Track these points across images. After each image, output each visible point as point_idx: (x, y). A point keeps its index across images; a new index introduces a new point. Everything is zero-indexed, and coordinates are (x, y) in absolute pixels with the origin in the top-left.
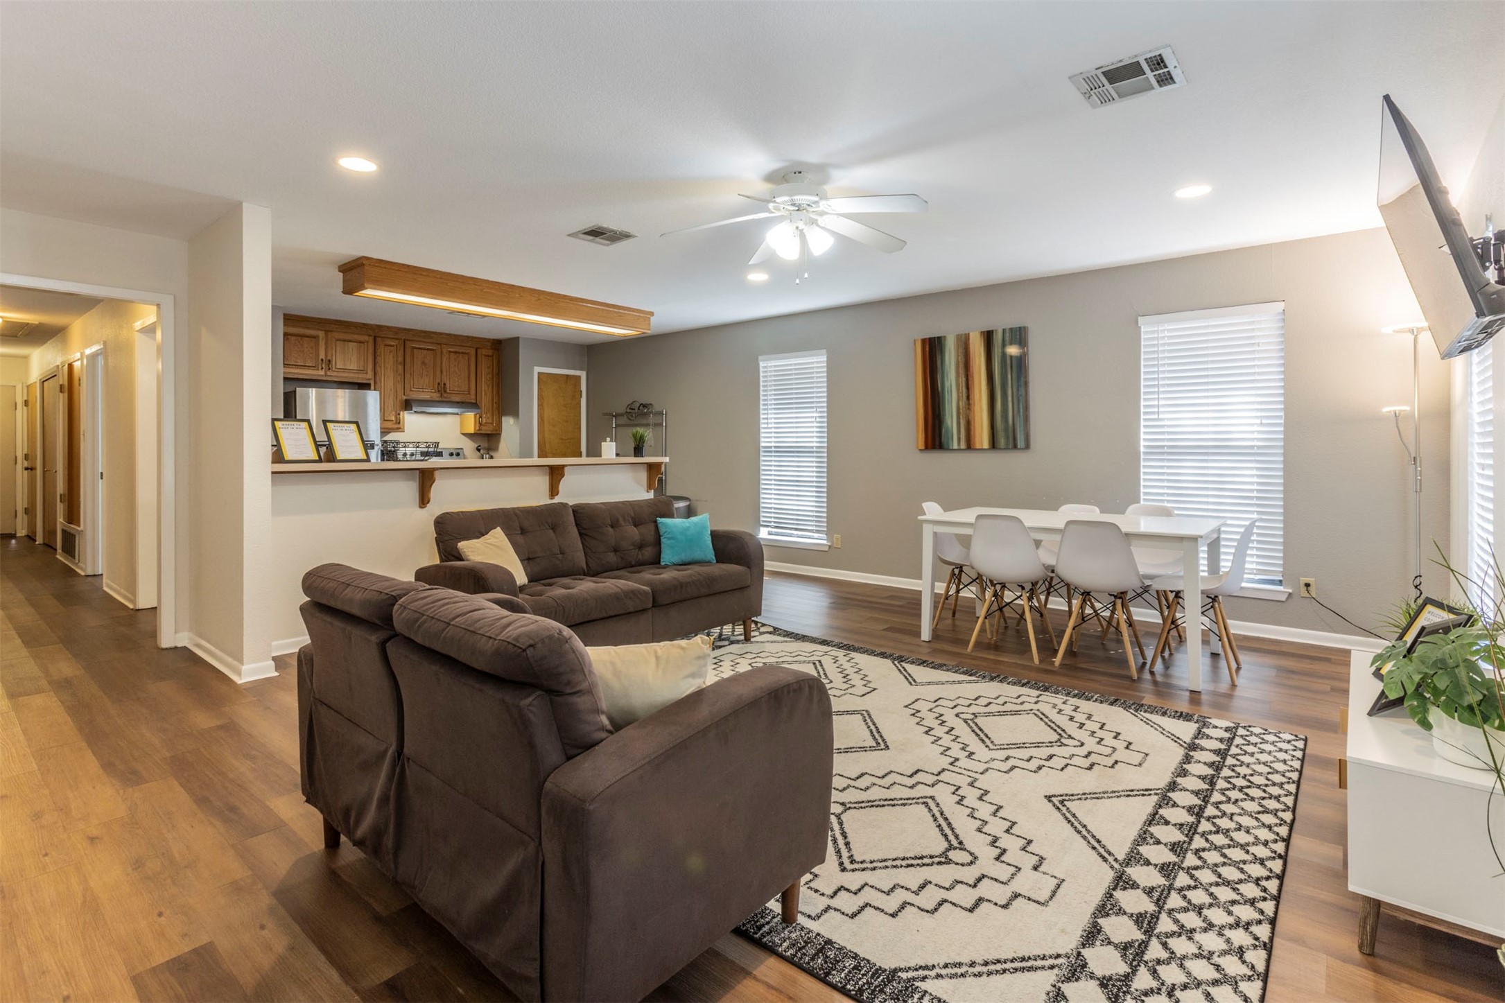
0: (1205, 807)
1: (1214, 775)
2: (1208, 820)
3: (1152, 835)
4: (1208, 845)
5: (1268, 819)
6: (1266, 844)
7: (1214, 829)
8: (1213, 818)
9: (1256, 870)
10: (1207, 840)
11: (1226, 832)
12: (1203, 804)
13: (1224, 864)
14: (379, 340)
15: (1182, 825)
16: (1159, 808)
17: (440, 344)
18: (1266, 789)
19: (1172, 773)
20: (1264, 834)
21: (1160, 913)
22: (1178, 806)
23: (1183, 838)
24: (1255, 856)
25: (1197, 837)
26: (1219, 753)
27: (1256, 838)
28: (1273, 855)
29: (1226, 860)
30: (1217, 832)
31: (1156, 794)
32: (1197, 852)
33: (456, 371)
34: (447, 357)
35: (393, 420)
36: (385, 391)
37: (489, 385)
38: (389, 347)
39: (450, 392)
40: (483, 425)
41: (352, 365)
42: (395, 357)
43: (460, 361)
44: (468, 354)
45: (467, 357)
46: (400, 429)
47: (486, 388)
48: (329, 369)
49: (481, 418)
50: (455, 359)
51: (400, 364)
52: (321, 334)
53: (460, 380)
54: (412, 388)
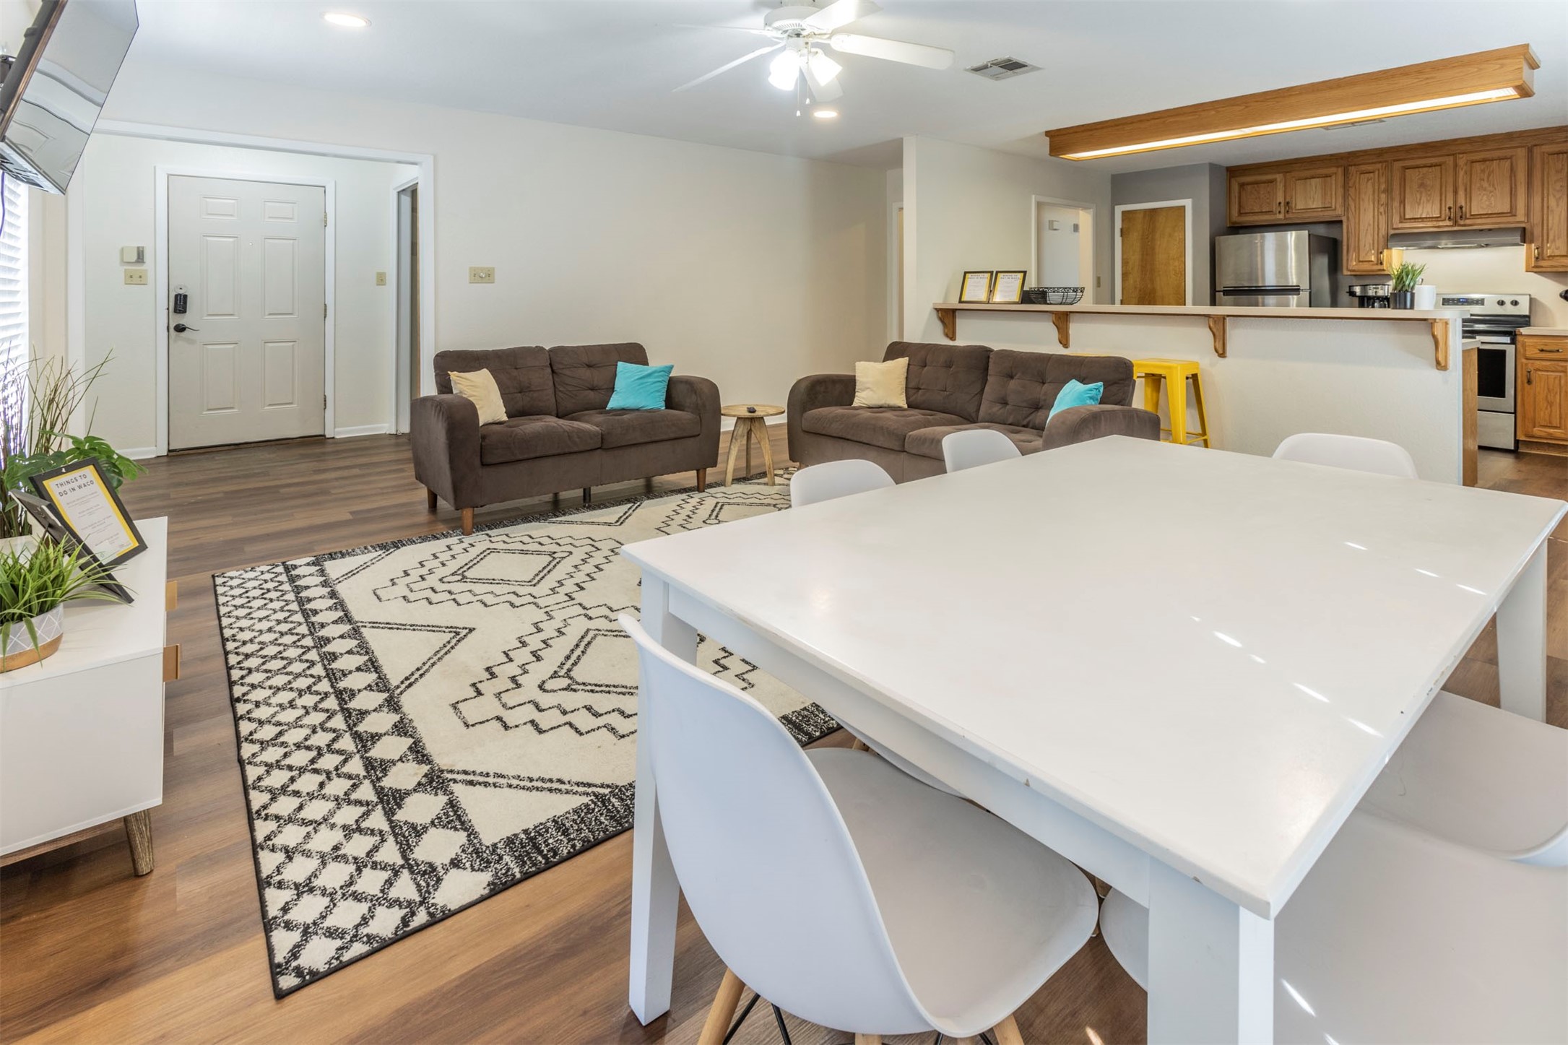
0: (340, 704)
1: (366, 752)
2: (326, 693)
3: (361, 655)
4: (308, 672)
5: (268, 732)
6: (257, 705)
7: (314, 688)
8: (323, 698)
9: (256, 678)
10: (312, 676)
11: (301, 693)
12: (345, 706)
13: (284, 668)
14: (1352, 169)
15: (345, 675)
16: (379, 676)
18: (290, 774)
19: (411, 720)
20: (263, 713)
21: (306, 620)
22: (366, 688)
23: (334, 666)
24: (262, 688)
25: (323, 673)
26: (395, 798)
27: (269, 705)
28: (245, 698)
29: (285, 671)
30: (309, 688)
31: (398, 687)
32: (313, 664)
33: (1484, 186)
34: (1465, 167)
35: (1373, 259)
36: (1362, 228)
37: (1560, 198)
38: (1367, 175)
39: (1472, 217)
40: (1543, 259)
41: (1315, 203)
42: (1376, 184)
43: (1493, 171)
44: (1511, 158)
45: (1507, 163)
46: (1384, 270)
47: (1553, 203)
48: (1288, 211)
49: (1540, 250)
50: (1483, 171)
51: (1383, 192)
52: (1279, 177)
53: (1492, 198)
54: (1403, 219)
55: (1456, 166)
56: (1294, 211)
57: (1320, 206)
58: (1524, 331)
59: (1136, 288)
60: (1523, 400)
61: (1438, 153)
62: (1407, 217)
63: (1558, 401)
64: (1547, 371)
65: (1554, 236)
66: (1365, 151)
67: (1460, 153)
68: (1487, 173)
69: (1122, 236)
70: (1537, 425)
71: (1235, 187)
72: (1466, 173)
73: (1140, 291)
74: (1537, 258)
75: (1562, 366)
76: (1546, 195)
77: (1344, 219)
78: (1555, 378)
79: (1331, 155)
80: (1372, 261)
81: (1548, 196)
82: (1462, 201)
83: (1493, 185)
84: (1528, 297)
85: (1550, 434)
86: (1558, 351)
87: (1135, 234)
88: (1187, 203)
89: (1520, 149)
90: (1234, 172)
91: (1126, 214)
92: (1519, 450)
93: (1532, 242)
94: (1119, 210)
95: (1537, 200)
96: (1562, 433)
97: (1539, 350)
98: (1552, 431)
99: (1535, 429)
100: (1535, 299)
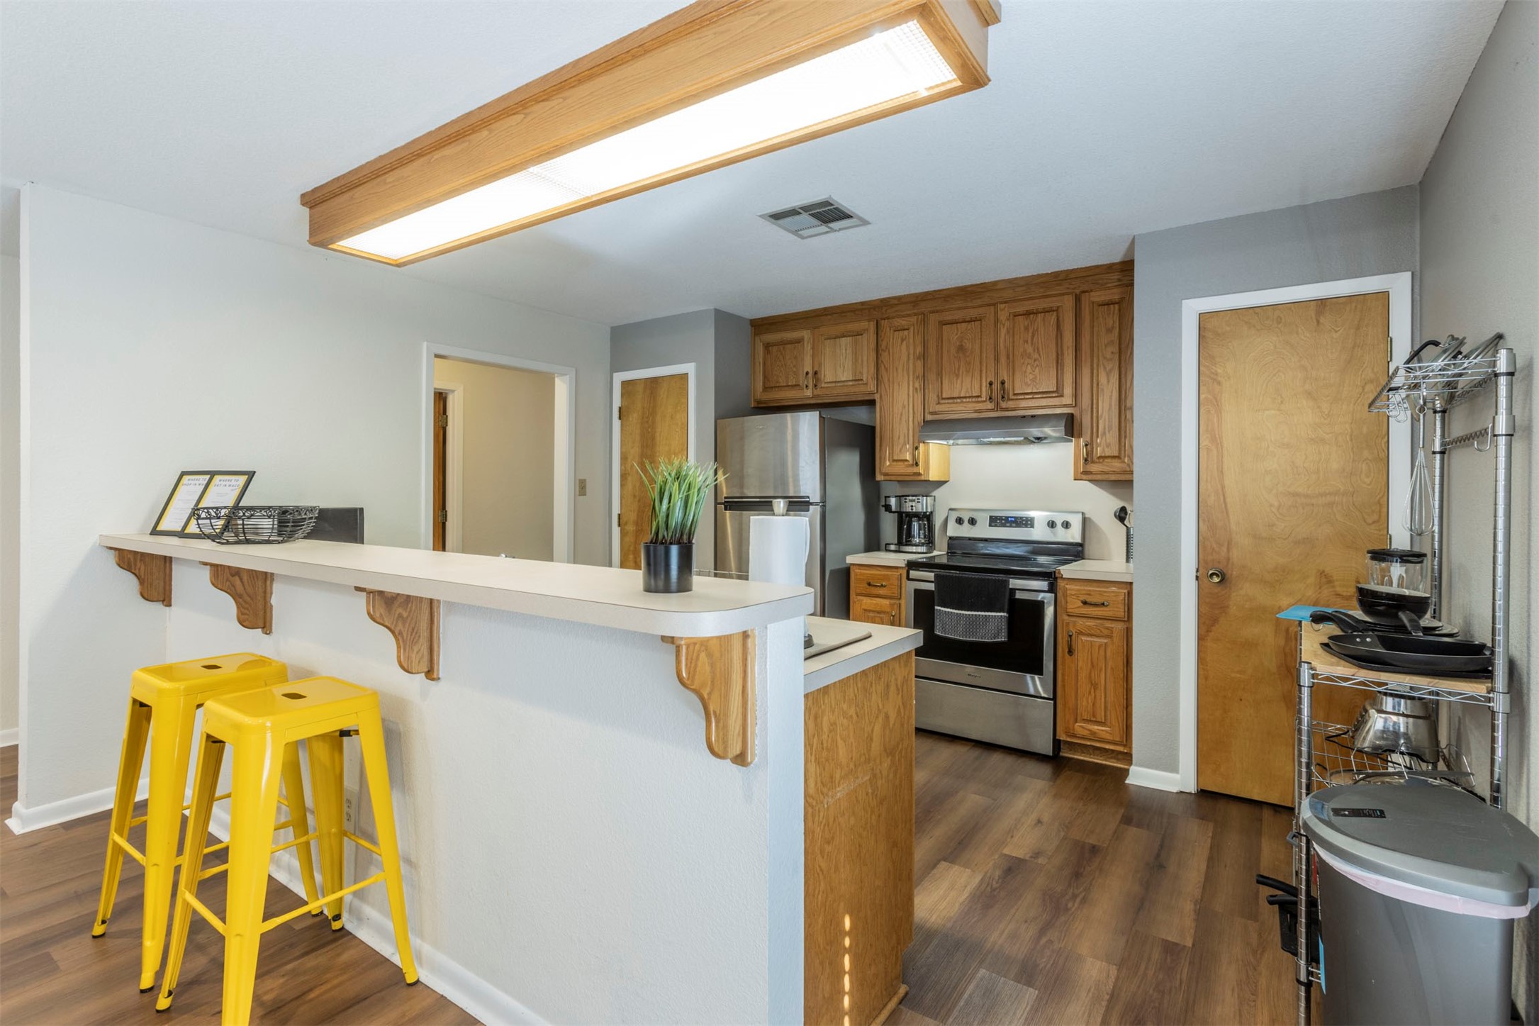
14: (884, 323)
17: (994, 305)
33: (1028, 351)
34: (1007, 323)
35: (908, 459)
36: (896, 411)
37: (1111, 370)
38: (901, 333)
39: (1015, 397)
40: (1093, 462)
41: (845, 374)
42: (911, 347)
43: (1037, 329)
44: (1057, 310)
45: (1053, 317)
46: (919, 474)
47: (1103, 378)
48: (816, 386)
49: (1088, 447)
50: (1027, 329)
51: (919, 358)
52: (806, 334)
53: (1037, 370)
54: (941, 399)
55: (997, 321)
56: (823, 385)
57: (851, 379)
58: (1068, 571)
59: (635, 496)
60: (1063, 681)
61: (979, 302)
62: (944, 396)
63: (1103, 682)
64: (1091, 635)
65: (1105, 429)
66: (899, 298)
67: (1001, 303)
68: (1031, 331)
69: (620, 418)
70: (1079, 718)
71: (760, 349)
72: (1008, 332)
73: (639, 501)
74: (1086, 460)
75: (1107, 628)
76: (1095, 366)
77: (877, 397)
78: (1100, 646)
79: (863, 303)
80: (906, 460)
81: (1098, 365)
82: (1004, 375)
83: (1038, 352)
84: (1080, 515)
85: (1093, 733)
86: (1103, 604)
87: (635, 415)
88: (689, 368)
89: (1066, 297)
90: (761, 326)
91: (626, 384)
92: (1061, 754)
93: (1080, 436)
94: (619, 377)
95: (1086, 372)
96: (1106, 731)
97: (1082, 602)
98: (1095, 728)
99: (1077, 724)
100: (1089, 519)
